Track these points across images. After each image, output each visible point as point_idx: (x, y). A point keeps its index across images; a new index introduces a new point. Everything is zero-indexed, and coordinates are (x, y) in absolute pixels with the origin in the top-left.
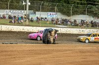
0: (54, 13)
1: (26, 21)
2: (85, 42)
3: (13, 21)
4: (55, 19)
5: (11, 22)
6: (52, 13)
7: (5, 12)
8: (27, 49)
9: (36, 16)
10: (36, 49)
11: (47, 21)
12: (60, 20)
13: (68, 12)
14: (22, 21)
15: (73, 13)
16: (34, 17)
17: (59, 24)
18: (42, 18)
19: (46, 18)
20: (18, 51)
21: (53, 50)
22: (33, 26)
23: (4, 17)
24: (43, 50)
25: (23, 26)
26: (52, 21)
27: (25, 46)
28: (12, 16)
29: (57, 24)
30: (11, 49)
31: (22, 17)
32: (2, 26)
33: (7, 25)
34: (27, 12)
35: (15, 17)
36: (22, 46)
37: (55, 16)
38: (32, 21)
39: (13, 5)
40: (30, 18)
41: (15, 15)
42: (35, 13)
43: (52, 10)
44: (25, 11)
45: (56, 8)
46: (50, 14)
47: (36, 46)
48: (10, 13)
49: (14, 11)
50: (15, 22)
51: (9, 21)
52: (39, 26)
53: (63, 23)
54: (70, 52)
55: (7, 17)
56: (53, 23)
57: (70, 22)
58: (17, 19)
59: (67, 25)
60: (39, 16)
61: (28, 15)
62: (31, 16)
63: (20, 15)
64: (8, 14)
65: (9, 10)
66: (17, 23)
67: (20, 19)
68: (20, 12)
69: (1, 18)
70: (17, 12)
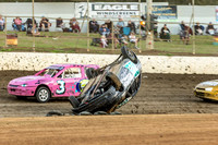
1: (144, 37)
3: (104, 40)
5: (97, 42)
7: (78, 11)
8: (154, 131)
9: (179, 20)
10: (183, 130)
11: (216, 35)
14: (133, 38)
16: (171, 23)
18: (196, 27)
19: (211, 27)
20: (123, 138)
22: (169, 54)
23: (75, 28)
24: (207, 133)
27: (146, 121)
28: (101, 23)
30: (102, 132)
31: (132, 26)
32: (70, 55)
33: (85, 52)
35: (109, 25)
38: (165, 36)
40: (159, 27)
42: (174, 10)
44: (142, 5)
47: (180, 120)
49: (107, 6)
50: (109, 42)
52: (191, 54)
55: (84, 25)
58: (115, 31)
60: (187, 21)
61: (153, 18)
62: (161, 22)
63: (126, 19)
64: (86, 17)
65: (90, 4)
66: (117, 45)
67: (126, 31)
68: (125, 7)
69: (66, 30)
70: (114, 7)
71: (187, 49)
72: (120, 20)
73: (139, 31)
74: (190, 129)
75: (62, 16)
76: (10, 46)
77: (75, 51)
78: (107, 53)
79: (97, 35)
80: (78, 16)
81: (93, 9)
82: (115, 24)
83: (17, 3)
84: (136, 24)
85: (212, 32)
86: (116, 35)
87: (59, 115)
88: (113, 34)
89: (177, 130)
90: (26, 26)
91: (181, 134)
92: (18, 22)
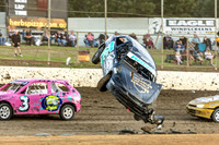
3: (178, 57)
5: (171, 59)
7: (151, 26)
23: (148, 44)
28: (175, 39)
31: (207, 42)
33: (159, 68)
35: (184, 41)
39: (177, 2)
49: (182, 22)
51: (163, 58)
58: (190, 47)
63: (202, 35)
64: (160, 33)
65: (165, 20)
66: (192, 62)
67: (201, 48)
68: (200, 23)
70: (189, 23)
72: (196, 36)
73: (215, 47)
75: (136, 32)
76: (82, 62)
78: (182, 70)
79: (171, 52)
80: (152, 32)
81: (168, 25)
82: (190, 40)
83: (89, 19)
84: (212, 40)
86: (191, 52)
87: (132, 133)
88: (188, 51)
90: (98, 42)
92: (90, 38)
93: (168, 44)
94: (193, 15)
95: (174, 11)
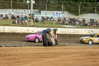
0: (61, 12)
1: (30, 21)
2: (88, 43)
3: (16, 22)
4: (62, 19)
5: (14, 22)
6: (58, 12)
7: (8, 12)
8: (32, 52)
9: (41, 16)
11: (53, 21)
12: (67, 19)
13: (76, 11)
14: (26, 21)
15: (81, 11)
16: (39, 17)
17: (67, 24)
18: (47, 18)
19: (52, 18)
20: (22, 54)
21: (60, 53)
22: (38, 27)
23: (7, 18)
24: (50, 53)
25: (28, 26)
26: (59, 20)
27: (30, 49)
29: (64, 24)
30: (15, 52)
31: (26, 17)
32: (5, 27)
33: (10, 26)
34: (31, 11)
35: (18, 17)
36: (27, 49)
37: (61, 15)
39: (16, 4)
40: (35, 18)
41: (18, 15)
42: (40, 12)
43: (59, 9)
44: (29, 10)
45: (63, 6)
46: (57, 13)
47: (41, 49)
48: (13, 13)
50: (18, 23)
51: (12, 22)
52: (45, 27)
53: (70, 23)
54: (79, 54)
55: (10, 17)
56: (59, 23)
57: (78, 21)
58: (20, 19)
59: (75, 25)
60: (44, 16)
61: (33, 15)
62: (35, 16)
63: (24, 15)
64: (11, 14)
65: (12, 10)
67: (24, 19)
68: (24, 11)
69: (4, 18)
70: (20, 11)
71: (44, 25)
72: (22, 15)
73: (28, 19)
74: (44, 52)
75: (3, 14)
77: (7, 25)
78: (18, 26)
79: (14, 20)
85: (52, 20)
87: (1, 47)
89: (40, 52)
91: (41, 53)
93: (13, 18)
94: (21, 8)
95: (15, 7)
